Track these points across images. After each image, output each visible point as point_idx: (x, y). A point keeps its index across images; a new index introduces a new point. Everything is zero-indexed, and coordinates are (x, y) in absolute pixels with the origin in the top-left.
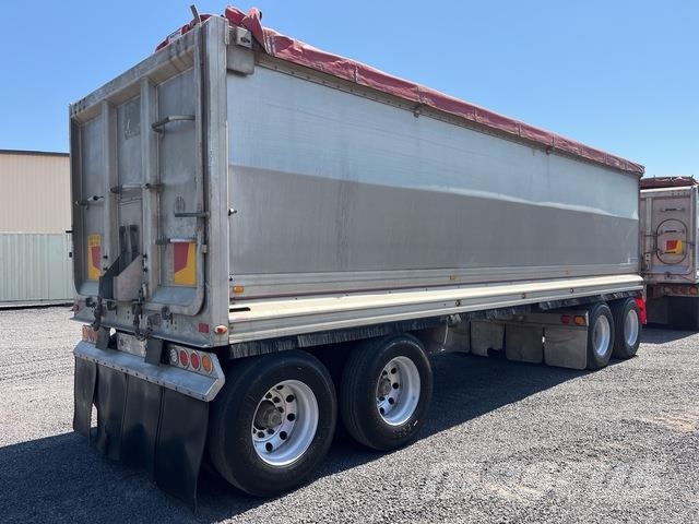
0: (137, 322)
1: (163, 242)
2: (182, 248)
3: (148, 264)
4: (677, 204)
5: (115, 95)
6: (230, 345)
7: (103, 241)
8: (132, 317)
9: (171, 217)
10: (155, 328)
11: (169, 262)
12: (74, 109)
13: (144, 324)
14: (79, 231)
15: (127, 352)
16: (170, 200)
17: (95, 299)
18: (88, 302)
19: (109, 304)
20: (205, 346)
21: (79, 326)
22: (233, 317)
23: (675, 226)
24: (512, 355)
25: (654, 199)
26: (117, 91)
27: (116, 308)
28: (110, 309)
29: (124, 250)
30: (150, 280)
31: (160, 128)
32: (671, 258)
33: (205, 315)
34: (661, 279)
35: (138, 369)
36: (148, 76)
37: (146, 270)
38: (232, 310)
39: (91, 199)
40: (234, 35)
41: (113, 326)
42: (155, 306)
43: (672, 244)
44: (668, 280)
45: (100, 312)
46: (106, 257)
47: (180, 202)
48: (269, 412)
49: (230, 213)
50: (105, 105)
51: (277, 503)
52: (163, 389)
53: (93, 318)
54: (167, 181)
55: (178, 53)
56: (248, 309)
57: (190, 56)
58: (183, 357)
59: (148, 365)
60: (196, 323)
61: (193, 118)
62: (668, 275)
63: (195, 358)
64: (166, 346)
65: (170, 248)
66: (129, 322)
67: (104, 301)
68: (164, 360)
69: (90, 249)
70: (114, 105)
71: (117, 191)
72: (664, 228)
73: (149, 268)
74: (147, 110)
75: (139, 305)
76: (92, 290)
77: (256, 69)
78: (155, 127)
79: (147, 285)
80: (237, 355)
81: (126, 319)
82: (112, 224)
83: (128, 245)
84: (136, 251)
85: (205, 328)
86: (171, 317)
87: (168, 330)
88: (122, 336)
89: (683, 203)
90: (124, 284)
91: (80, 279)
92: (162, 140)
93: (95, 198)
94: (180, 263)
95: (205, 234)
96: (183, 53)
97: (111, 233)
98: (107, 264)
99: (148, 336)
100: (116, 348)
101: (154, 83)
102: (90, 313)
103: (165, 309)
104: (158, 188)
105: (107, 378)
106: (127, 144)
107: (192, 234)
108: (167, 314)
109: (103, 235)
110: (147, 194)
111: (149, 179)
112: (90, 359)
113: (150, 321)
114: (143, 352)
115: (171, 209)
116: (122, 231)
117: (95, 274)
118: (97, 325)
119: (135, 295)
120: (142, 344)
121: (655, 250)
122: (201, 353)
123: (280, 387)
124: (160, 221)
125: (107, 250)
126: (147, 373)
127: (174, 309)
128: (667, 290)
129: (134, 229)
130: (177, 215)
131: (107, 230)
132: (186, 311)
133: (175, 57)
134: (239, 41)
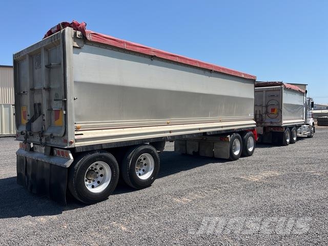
0: (41, 140)
1: (50, 110)
2: (58, 112)
3: (45, 118)
4: (275, 93)
5: (31, 53)
6: (75, 147)
7: (27, 109)
8: (39, 138)
9: (53, 100)
10: (48, 142)
11: (53, 117)
12: (15, 56)
13: (43, 141)
14: (18, 105)
15: (37, 152)
16: (53, 93)
17: (25, 132)
18: (22, 133)
19: (30, 133)
20: (66, 147)
21: (18, 142)
22: (76, 137)
23: (274, 102)
24: (202, 154)
25: (266, 91)
26: (32, 51)
27: (33, 135)
28: (31, 135)
29: (36, 113)
30: (46, 124)
31: (49, 67)
32: (272, 116)
33: (66, 136)
34: (269, 124)
35: (42, 158)
36: (44, 47)
37: (44, 120)
38: (76, 135)
39: (22, 92)
40: (75, 34)
41: (32, 142)
42: (48, 134)
43: (273, 110)
44: (272, 125)
45: (26, 137)
46: (28, 115)
47: (57, 95)
48: (92, 173)
49: (75, 99)
50: (27, 56)
51: (95, 205)
52: (51, 165)
53: (24, 139)
54: (52, 87)
55: (55, 39)
56: (82, 134)
57: (59, 41)
58: (58, 153)
59: (45, 156)
60: (63, 140)
61: (60, 64)
62: (271, 123)
63: (62, 152)
64: (52, 148)
65: (53, 112)
66: (38, 140)
67: (28, 132)
68: (52, 154)
69: (22, 112)
70: (31, 56)
71: (32, 90)
72: (270, 103)
73: (45, 119)
74: (44, 59)
75: (41, 134)
76: (23, 128)
77: (85, 45)
78: (46, 66)
79: (45, 126)
80: (78, 151)
81: (37, 139)
82: (31, 102)
83: (37, 110)
84: (40, 113)
85: (66, 141)
86: (54, 137)
87: (53, 142)
88: (36, 146)
89: (278, 93)
90: (35, 126)
91: (18, 124)
92: (50, 71)
93: (24, 92)
94: (57, 118)
95: (65, 106)
96: (56, 40)
97: (31, 106)
98: (29, 118)
99: (45, 145)
100: (33, 151)
101: (46, 49)
102: (22, 137)
103: (51, 135)
104: (48, 89)
105: (30, 162)
106: (36, 71)
107: (61, 107)
108: (52, 136)
109: (27, 106)
110: (44, 91)
111: (45, 86)
112: (23, 155)
113: (46, 140)
114: (44, 152)
115: (53, 97)
116: (35, 105)
117: (24, 122)
118: (25, 142)
119: (40, 130)
120: (43, 148)
121: (267, 113)
122: (65, 150)
123: (97, 164)
124: (49, 102)
125: (29, 113)
126: (45, 159)
127: (55, 135)
128: (272, 129)
129: (39, 104)
130: (55, 100)
131: (28, 104)
132: (59, 135)
133: (53, 41)
134: (78, 36)
